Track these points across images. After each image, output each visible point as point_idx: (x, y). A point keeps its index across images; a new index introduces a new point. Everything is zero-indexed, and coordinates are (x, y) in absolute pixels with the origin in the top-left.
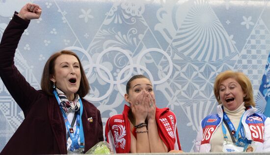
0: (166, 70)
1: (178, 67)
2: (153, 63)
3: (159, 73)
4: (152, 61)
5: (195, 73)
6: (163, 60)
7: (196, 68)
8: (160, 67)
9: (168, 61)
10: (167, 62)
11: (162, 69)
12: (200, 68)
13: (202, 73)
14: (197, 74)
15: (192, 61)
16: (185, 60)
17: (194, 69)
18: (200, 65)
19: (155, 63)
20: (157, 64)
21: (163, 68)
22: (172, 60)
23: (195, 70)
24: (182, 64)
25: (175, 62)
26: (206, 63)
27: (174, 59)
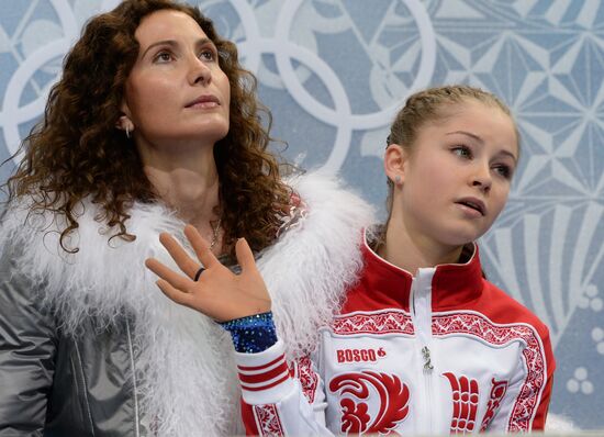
0: (405, 63)
1: (461, 53)
2: (350, 30)
3: (377, 79)
4: (343, 23)
5: (532, 80)
6: (391, 18)
7: (540, 54)
8: (377, 52)
9: (414, 24)
10: (412, 31)
11: (386, 62)
12: (555, 58)
13: (562, 78)
14: (544, 86)
15: (521, 25)
16: (489, 18)
17: (529, 58)
18: (555, 43)
19: (358, 34)
20: (368, 40)
21: (395, 57)
22: (432, 17)
23: (537, 67)
24: (475, 39)
25: (445, 27)
26: (584, 35)
27: (438, 15)
